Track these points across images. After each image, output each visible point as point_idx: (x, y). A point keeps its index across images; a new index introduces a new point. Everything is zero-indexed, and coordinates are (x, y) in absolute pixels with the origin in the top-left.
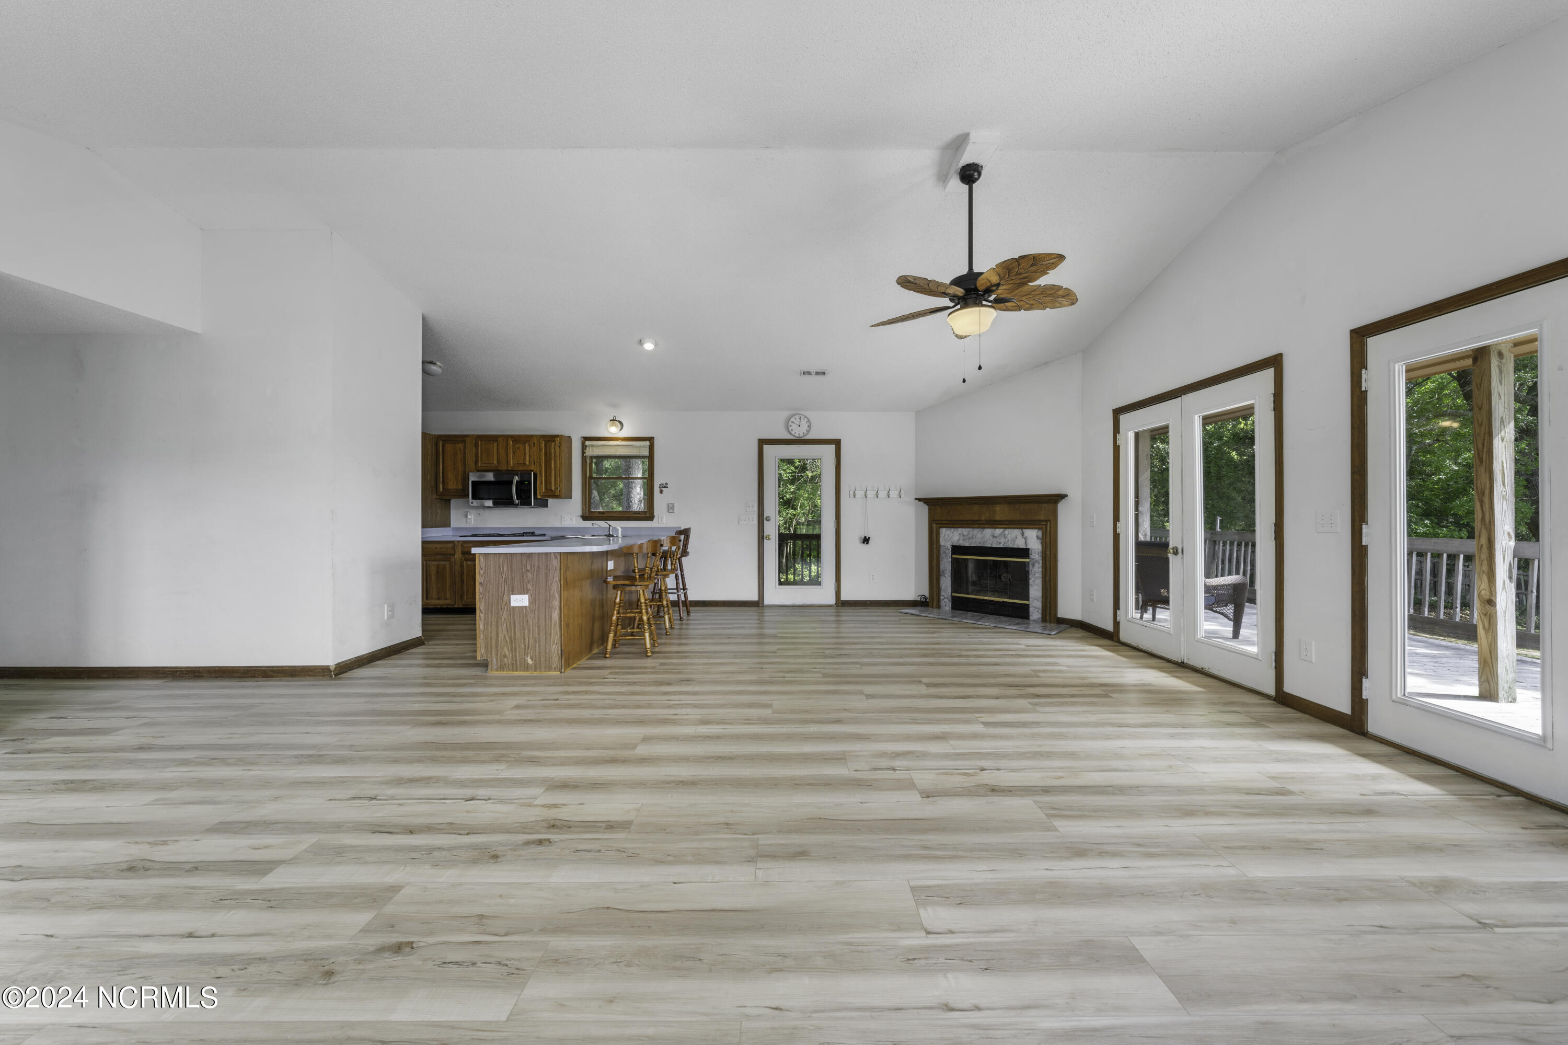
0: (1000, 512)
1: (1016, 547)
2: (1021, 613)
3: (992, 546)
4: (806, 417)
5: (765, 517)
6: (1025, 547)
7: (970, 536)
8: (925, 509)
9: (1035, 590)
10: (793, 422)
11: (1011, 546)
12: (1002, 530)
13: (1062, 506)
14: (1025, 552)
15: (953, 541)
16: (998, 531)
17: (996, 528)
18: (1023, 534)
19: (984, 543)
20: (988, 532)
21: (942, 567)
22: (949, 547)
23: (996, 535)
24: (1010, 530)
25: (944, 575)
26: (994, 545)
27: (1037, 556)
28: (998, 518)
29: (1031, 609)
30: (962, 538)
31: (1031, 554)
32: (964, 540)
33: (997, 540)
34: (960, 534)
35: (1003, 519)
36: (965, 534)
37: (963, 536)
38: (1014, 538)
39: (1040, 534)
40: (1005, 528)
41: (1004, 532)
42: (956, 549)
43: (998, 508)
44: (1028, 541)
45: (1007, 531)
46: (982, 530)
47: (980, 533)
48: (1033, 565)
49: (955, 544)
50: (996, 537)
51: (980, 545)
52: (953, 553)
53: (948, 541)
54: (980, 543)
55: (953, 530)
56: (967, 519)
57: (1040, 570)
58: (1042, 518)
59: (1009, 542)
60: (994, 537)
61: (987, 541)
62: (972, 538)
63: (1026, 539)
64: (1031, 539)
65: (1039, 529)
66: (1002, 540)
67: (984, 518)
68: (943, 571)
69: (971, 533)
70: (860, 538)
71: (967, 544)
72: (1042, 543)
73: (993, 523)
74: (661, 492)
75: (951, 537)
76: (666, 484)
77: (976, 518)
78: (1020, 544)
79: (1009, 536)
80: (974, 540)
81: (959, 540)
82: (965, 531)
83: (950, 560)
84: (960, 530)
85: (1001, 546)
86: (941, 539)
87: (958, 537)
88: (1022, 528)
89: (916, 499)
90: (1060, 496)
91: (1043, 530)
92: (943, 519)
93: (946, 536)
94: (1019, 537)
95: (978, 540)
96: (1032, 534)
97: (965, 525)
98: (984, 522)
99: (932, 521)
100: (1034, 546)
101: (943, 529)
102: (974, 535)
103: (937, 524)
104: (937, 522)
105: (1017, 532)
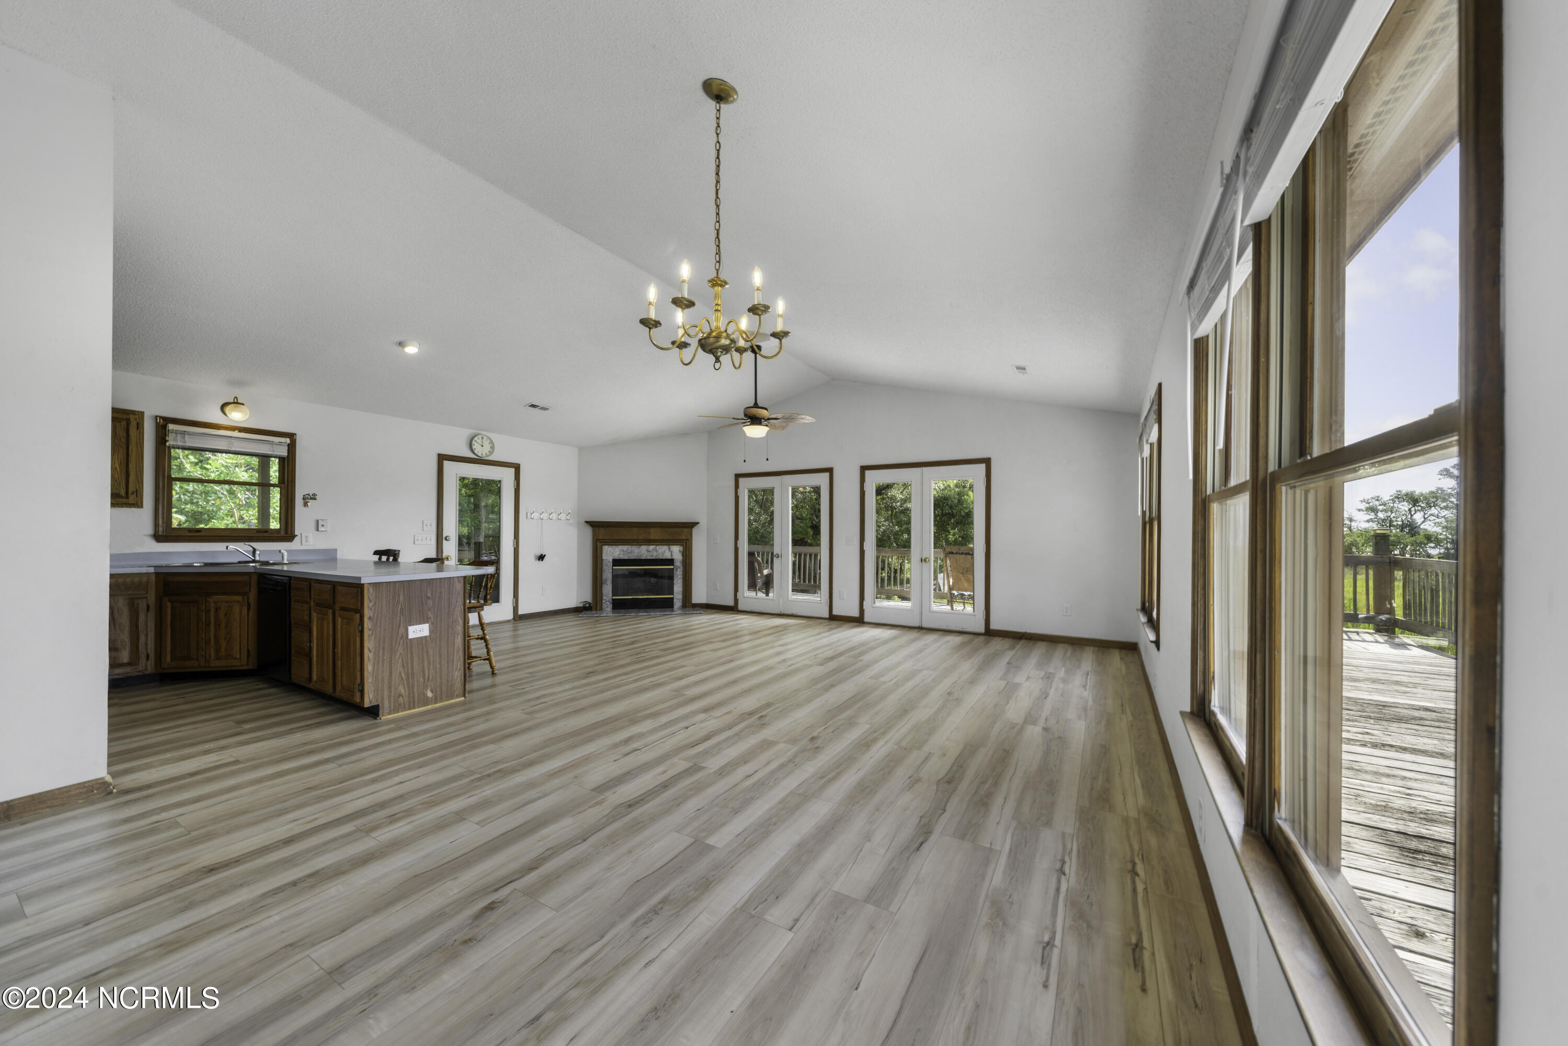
0: (655, 534)
1: (664, 558)
2: (667, 605)
3: (647, 558)
4: (489, 438)
5: (444, 536)
6: (670, 558)
7: (629, 551)
8: (589, 531)
9: (678, 587)
10: (476, 441)
11: (661, 558)
12: (654, 546)
13: (695, 530)
14: (670, 562)
15: (614, 555)
16: (652, 547)
17: (650, 545)
18: (669, 549)
19: (640, 556)
20: (644, 548)
21: (604, 577)
22: (611, 560)
23: (650, 550)
24: (660, 547)
25: (606, 583)
26: (649, 558)
27: (679, 564)
28: (652, 537)
29: (675, 600)
30: (622, 553)
31: (675, 563)
32: (624, 555)
33: (651, 554)
34: (620, 550)
35: (656, 538)
36: (625, 550)
37: (623, 551)
38: (663, 551)
39: (681, 548)
40: (657, 545)
41: (655, 548)
42: (616, 562)
43: (652, 530)
44: (673, 554)
45: (658, 547)
46: (639, 546)
47: (637, 548)
48: (677, 570)
49: (616, 558)
51: (637, 558)
52: (613, 565)
53: (610, 556)
54: (638, 556)
55: (614, 547)
56: (628, 538)
57: (681, 573)
58: (683, 538)
59: (660, 554)
60: (648, 551)
61: (642, 555)
62: (631, 553)
63: (671, 552)
64: (675, 552)
65: (681, 545)
66: (655, 554)
67: (641, 538)
68: (605, 580)
69: (630, 549)
70: (535, 556)
71: (626, 558)
72: (683, 555)
73: (648, 542)
74: (306, 504)
75: (611, 553)
76: (314, 495)
77: (636, 538)
78: (667, 555)
79: (659, 550)
80: (633, 554)
81: (619, 555)
82: (625, 548)
83: (611, 571)
84: (620, 547)
85: (654, 558)
86: (603, 555)
87: (618, 553)
88: (669, 545)
89: (587, 522)
90: (695, 523)
91: (683, 545)
92: (606, 538)
93: (608, 552)
94: (667, 551)
95: (636, 554)
96: (676, 548)
97: (626, 543)
98: (643, 541)
99: (597, 540)
100: (677, 557)
101: (605, 547)
102: (632, 550)
103: (603, 544)
104: (601, 541)
105: (663, 547)
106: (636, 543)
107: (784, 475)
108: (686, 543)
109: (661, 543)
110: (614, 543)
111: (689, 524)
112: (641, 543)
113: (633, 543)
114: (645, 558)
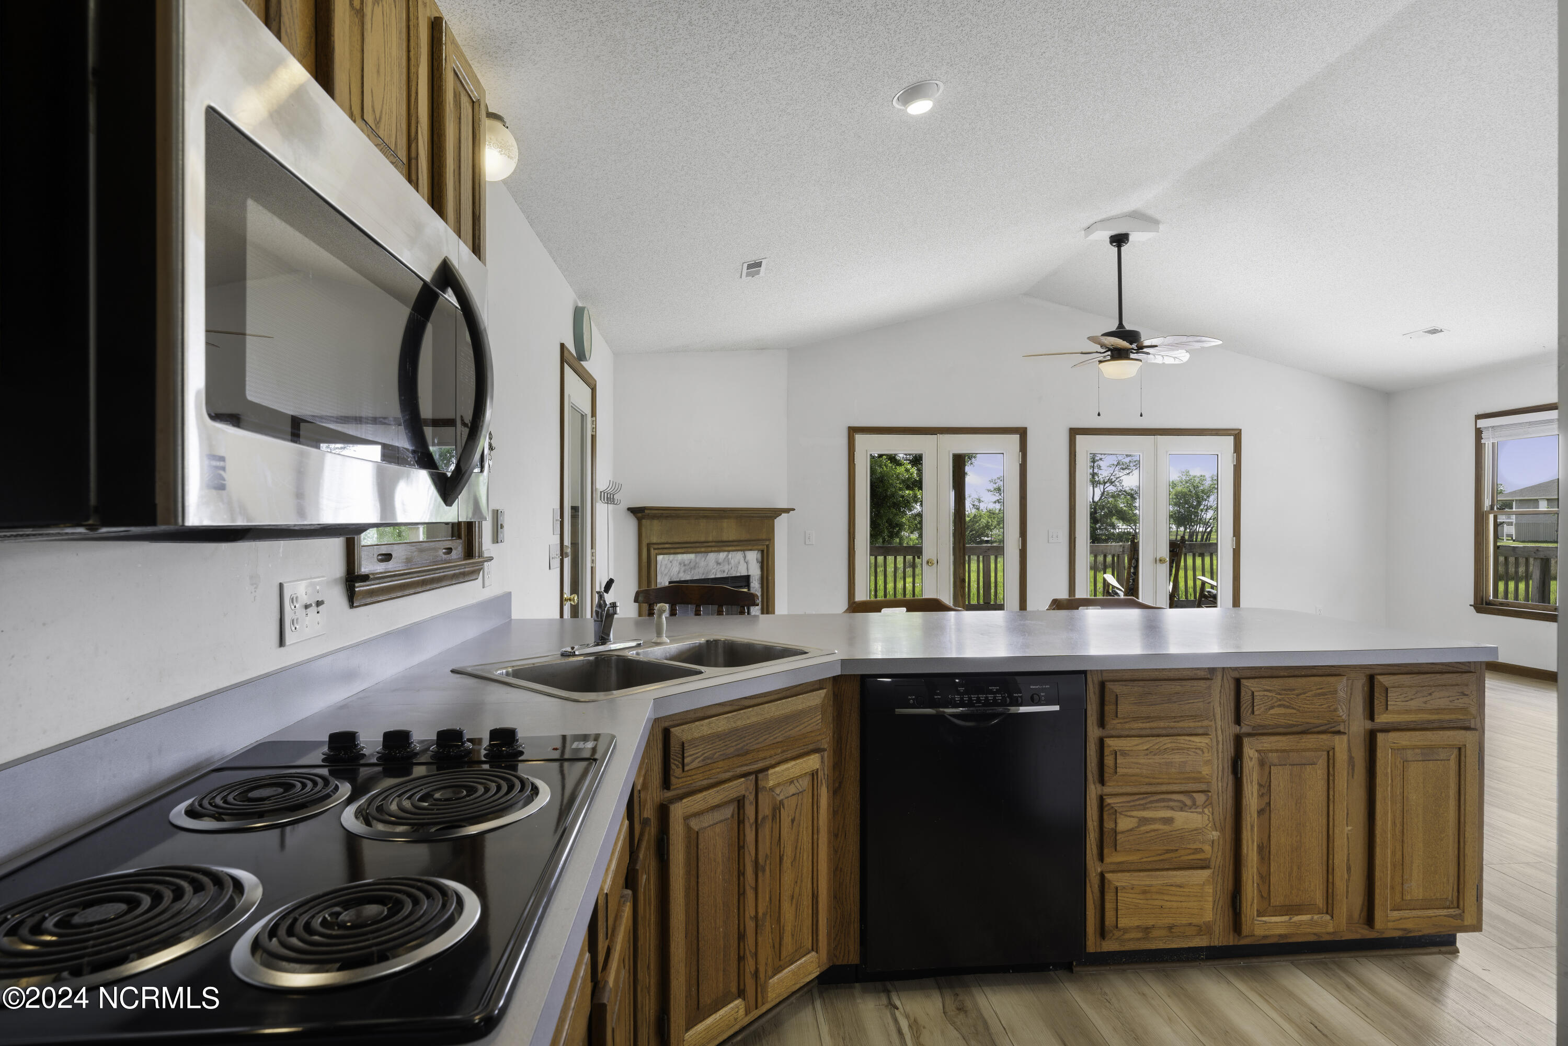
0: (730, 531)
1: (738, 574)
6: (746, 574)
7: (692, 565)
8: (630, 525)
11: (735, 574)
12: (725, 554)
13: (779, 523)
14: (746, 581)
15: (672, 574)
16: (722, 555)
17: (719, 551)
18: (745, 557)
19: (707, 573)
23: (720, 561)
24: (734, 553)
26: (719, 576)
27: (757, 584)
28: (725, 537)
30: (683, 569)
31: (753, 582)
32: (684, 571)
33: (722, 568)
34: (680, 564)
35: (731, 539)
36: (687, 562)
37: (685, 565)
38: (737, 563)
39: (760, 556)
40: (729, 551)
41: (727, 556)
43: (725, 523)
44: (749, 566)
45: (731, 555)
46: (705, 554)
47: (703, 559)
49: (675, 579)
50: (720, 564)
51: (703, 577)
53: (665, 575)
54: (703, 574)
55: (671, 557)
56: (692, 540)
58: (763, 537)
59: (733, 569)
60: (718, 563)
61: (710, 571)
62: (694, 568)
63: (747, 563)
64: (752, 563)
65: (759, 550)
66: (726, 568)
69: (693, 560)
71: (688, 578)
72: (762, 568)
73: (720, 546)
75: (668, 568)
77: (703, 539)
78: (742, 570)
79: (733, 560)
80: (697, 571)
81: (679, 572)
82: (686, 558)
84: (680, 557)
85: (725, 575)
86: (656, 574)
87: (677, 569)
88: (744, 551)
89: (629, 509)
90: (787, 511)
91: (762, 551)
92: (663, 541)
93: (663, 568)
94: (742, 561)
95: (701, 570)
96: (753, 557)
97: (690, 550)
98: (713, 544)
99: (649, 545)
100: (755, 572)
101: (660, 558)
102: (696, 564)
103: (654, 549)
104: (656, 546)
105: (739, 555)
106: (703, 549)
107: (941, 433)
108: (768, 546)
109: (734, 548)
110: (672, 551)
111: (778, 512)
112: (710, 549)
113: (698, 550)
114: (713, 576)
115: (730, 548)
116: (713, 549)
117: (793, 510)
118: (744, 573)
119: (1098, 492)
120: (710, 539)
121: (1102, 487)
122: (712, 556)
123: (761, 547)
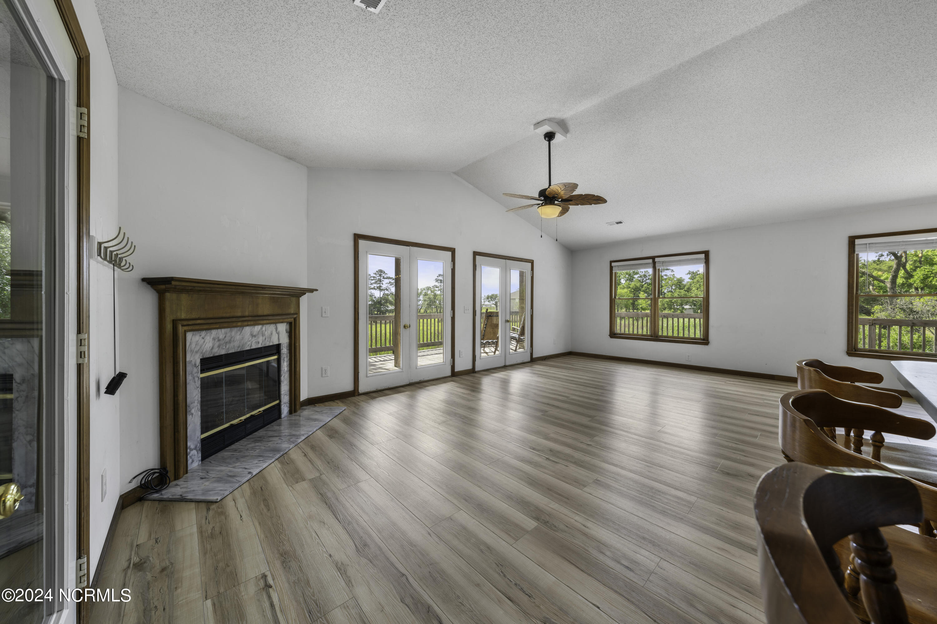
0: (262, 305)
1: (271, 344)
3: (252, 348)
6: (277, 343)
7: (227, 339)
9: (285, 386)
11: (268, 344)
12: (260, 327)
13: (304, 300)
14: (277, 349)
15: (204, 351)
16: (257, 328)
17: (254, 325)
18: (276, 329)
19: (243, 345)
21: (188, 397)
22: (198, 362)
23: (255, 334)
24: (268, 326)
25: (188, 415)
26: (254, 346)
27: (286, 350)
28: (260, 312)
29: (282, 408)
30: (217, 344)
31: (282, 349)
32: (219, 346)
33: (256, 339)
34: (214, 339)
35: (265, 313)
36: (221, 337)
37: (219, 340)
38: (270, 334)
39: (288, 327)
40: (263, 324)
41: (262, 328)
42: (212, 362)
43: (260, 300)
44: (279, 337)
45: (264, 328)
46: (241, 328)
47: (239, 333)
48: (284, 360)
49: (208, 355)
50: (255, 336)
51: (239, 350)
52: (202, 371)
53: (197, 352)
54: (239, 347)
55: (203, 333)
56: (228, 315)
57: (288, 364)
58: (290, 312)
59: (266, 340)
60: (253, 336)
61: (246, 343)
62: (230, 342)
63: (277, 334)
64: (282, 334)
65: (287, 323)
69: (228, 335)
71: (223, 352)
72: (290, 338)
73: (257, 319)
75: (200, 345)
77: (239, 314)
78: (274, 340)
79: (266, 332)
80: (232, 345)
81: (213, 348)
82: (221, 333)
83: (198, 383)
84: (214, 332)
85: (259, 346)
86: (182, 350)
87: (211, 345)
88: (275, 323)
89: (144, 280)
90: (311, 291)
91: (290, 324)
92: (194, 316)
93: (193, 346)
94: (274, 332)
95: (236, 344)
96: (283, 328)
97: (225, 325)
98: (250, 318)
99: (175, 323)
100: (284, 340)
101: (189, 335)
102: (232, 338)
103: (183, 326)
104: (185, 323)
105: (272, 327)
106: (239, 324)
107: (412, 246)
108: (295, 319)
109: (268, 322)
110: (205, 327)
111: (303, 292)
112: (246, 323)
113: (234, 324)
114: (248, 348)
115: (265, 322)
116: (249, 323)
117: (317, 290)
118: (276, 342)
119: (382, 293)
120: (247, 314)
121: (383, 291)
122: (247, 330)
123: (289, 320)
